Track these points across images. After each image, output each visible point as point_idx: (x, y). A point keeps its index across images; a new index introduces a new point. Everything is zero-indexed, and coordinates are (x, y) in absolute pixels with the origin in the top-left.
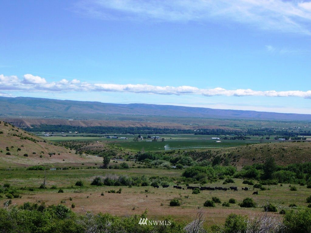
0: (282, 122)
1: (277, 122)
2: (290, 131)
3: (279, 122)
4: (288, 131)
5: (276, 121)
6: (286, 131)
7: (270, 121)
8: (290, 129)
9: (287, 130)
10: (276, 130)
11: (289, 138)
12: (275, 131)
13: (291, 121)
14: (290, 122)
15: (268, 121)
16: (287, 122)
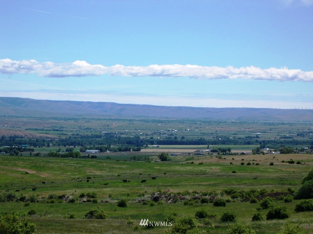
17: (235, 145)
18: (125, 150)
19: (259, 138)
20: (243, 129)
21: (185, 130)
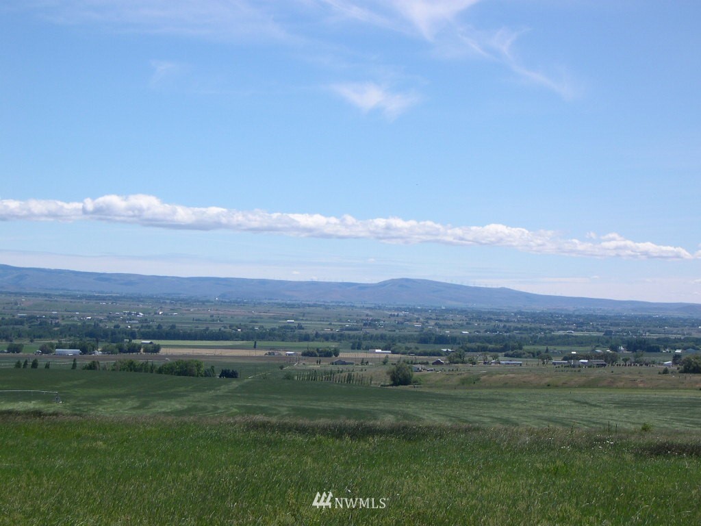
0: (89, 298)
1: (74, 297)
2: (110, 326)
3: (79, 298)
4: (101, 325)
5: (69, 296)
6: (96, 326)
7: (50, 295)
8: (110, 319)
9: (101, 321)
10: (63, 323)
11: (94, 348)
12: (57, 325)
13: (116, 297)
14: (115, 299)
15: (46, 295)
16: (104, 299)
17: (283, 341)
18: (129, 349)
19: (303, 329)
20: (256, 314)
21: (156, 314)
